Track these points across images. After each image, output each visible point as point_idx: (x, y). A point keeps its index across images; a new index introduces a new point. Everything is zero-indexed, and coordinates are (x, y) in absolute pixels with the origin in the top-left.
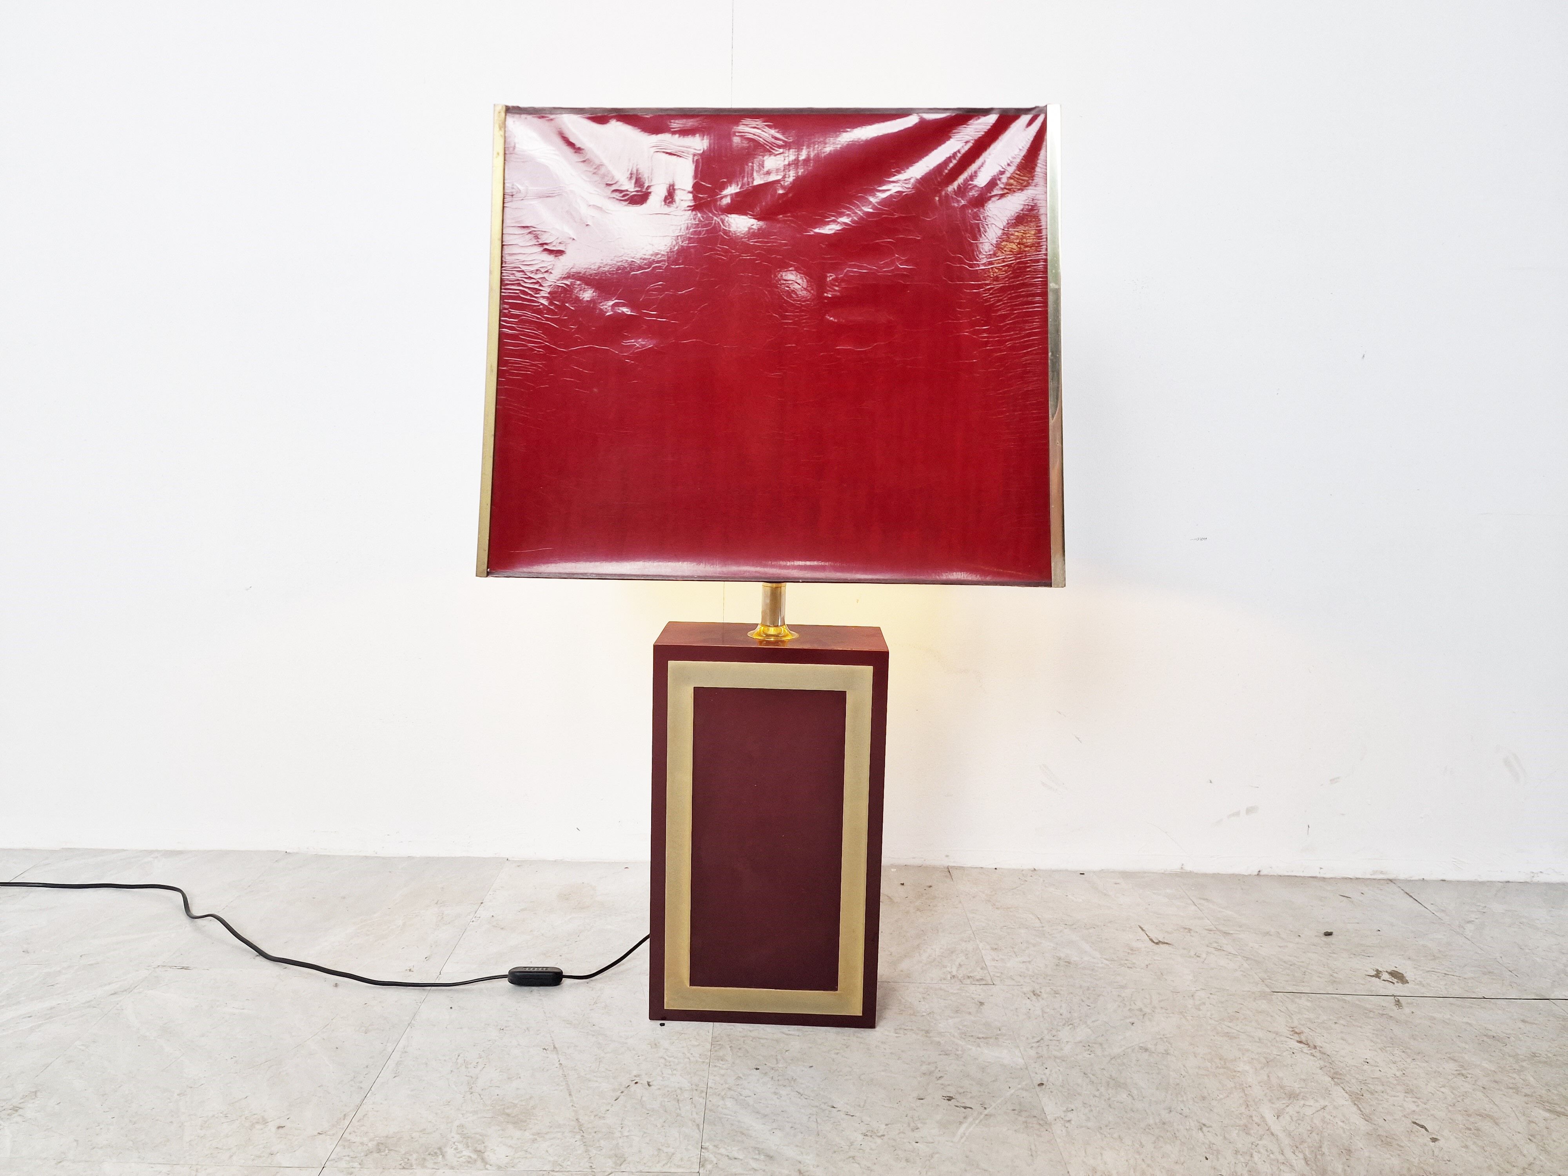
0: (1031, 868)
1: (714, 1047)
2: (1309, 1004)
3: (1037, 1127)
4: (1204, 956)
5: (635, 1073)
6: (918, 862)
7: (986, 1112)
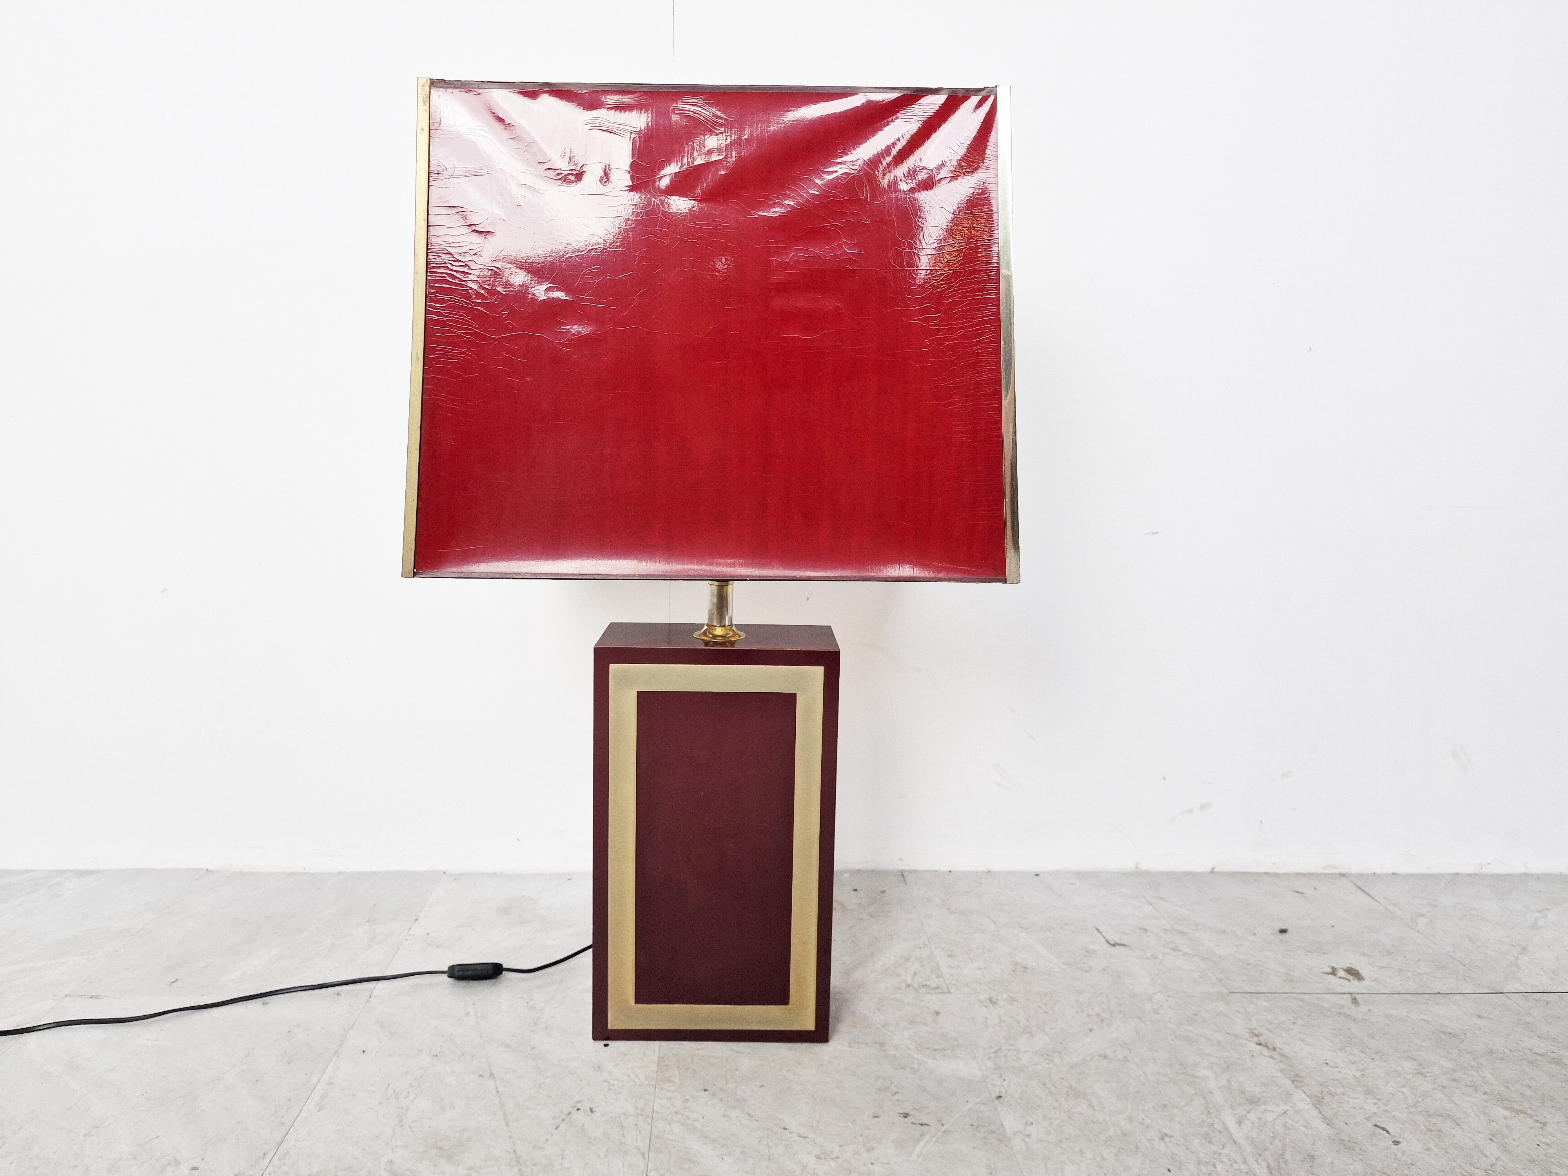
0: (985, 869)
1: (660, 1068)
2: (1266, 1004)
3: (997, 1142)
4: (1161, 957)
5: (576, 1098)
6: (870, 866)
7: (943, 1128)
